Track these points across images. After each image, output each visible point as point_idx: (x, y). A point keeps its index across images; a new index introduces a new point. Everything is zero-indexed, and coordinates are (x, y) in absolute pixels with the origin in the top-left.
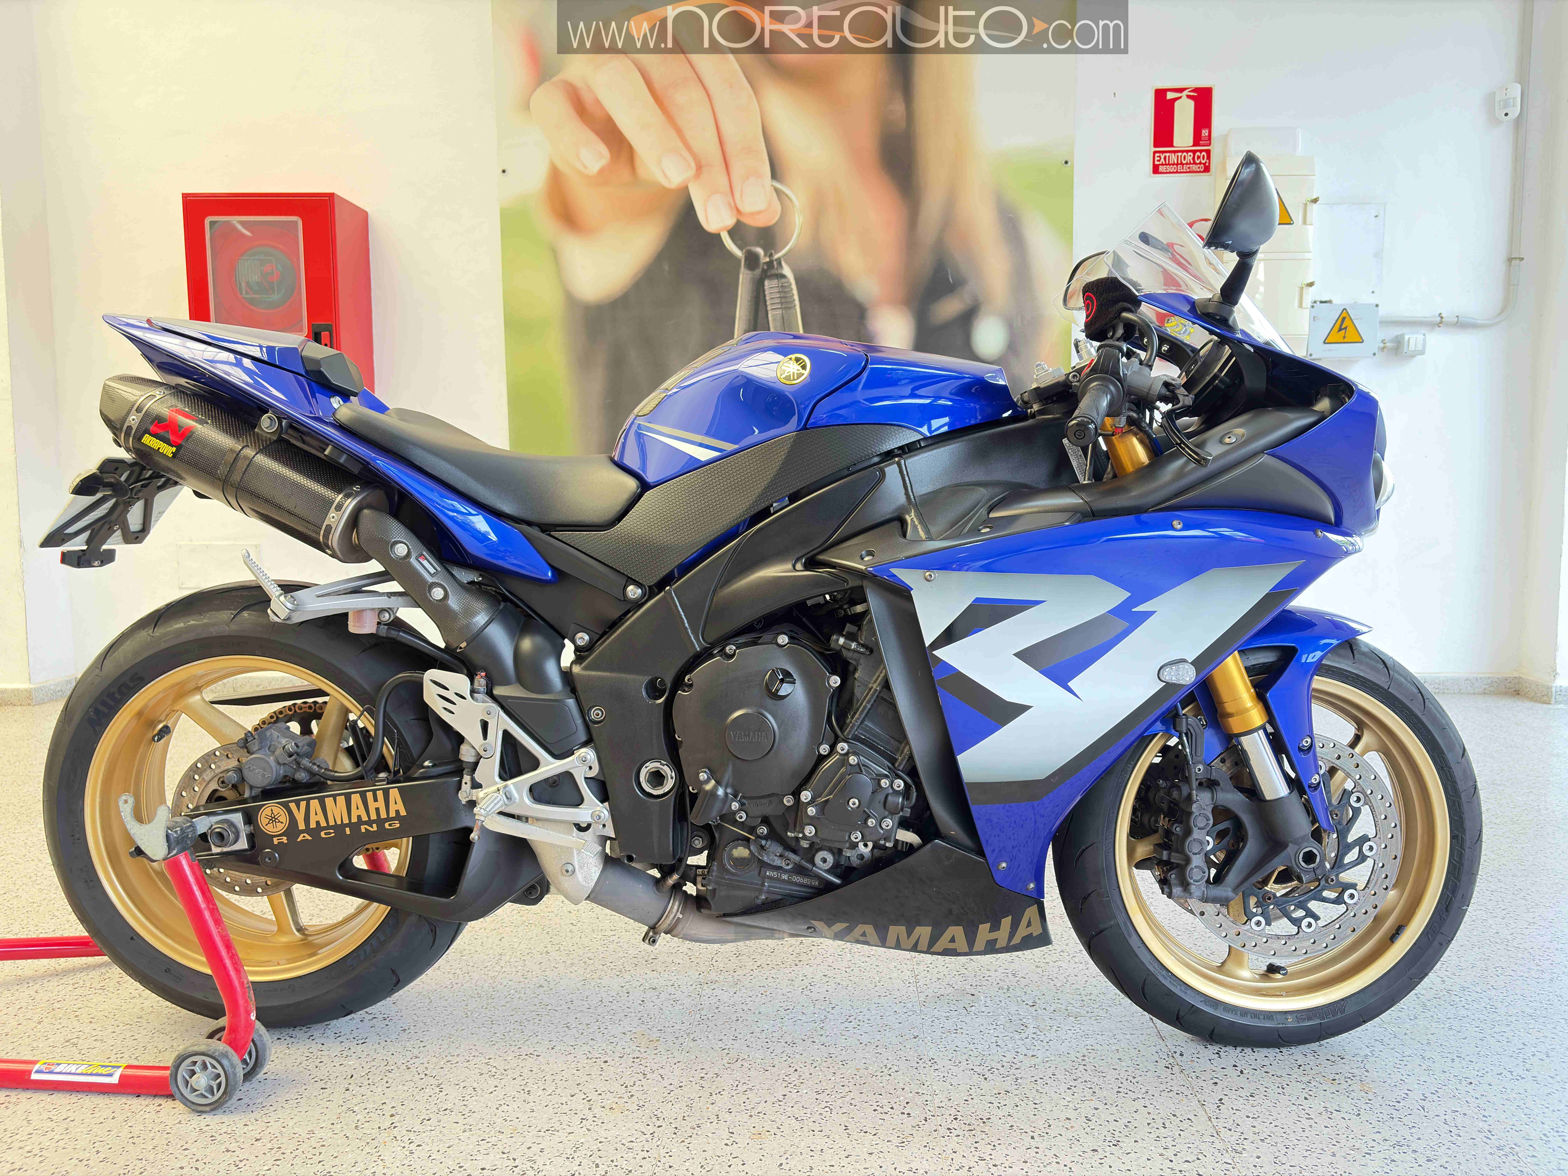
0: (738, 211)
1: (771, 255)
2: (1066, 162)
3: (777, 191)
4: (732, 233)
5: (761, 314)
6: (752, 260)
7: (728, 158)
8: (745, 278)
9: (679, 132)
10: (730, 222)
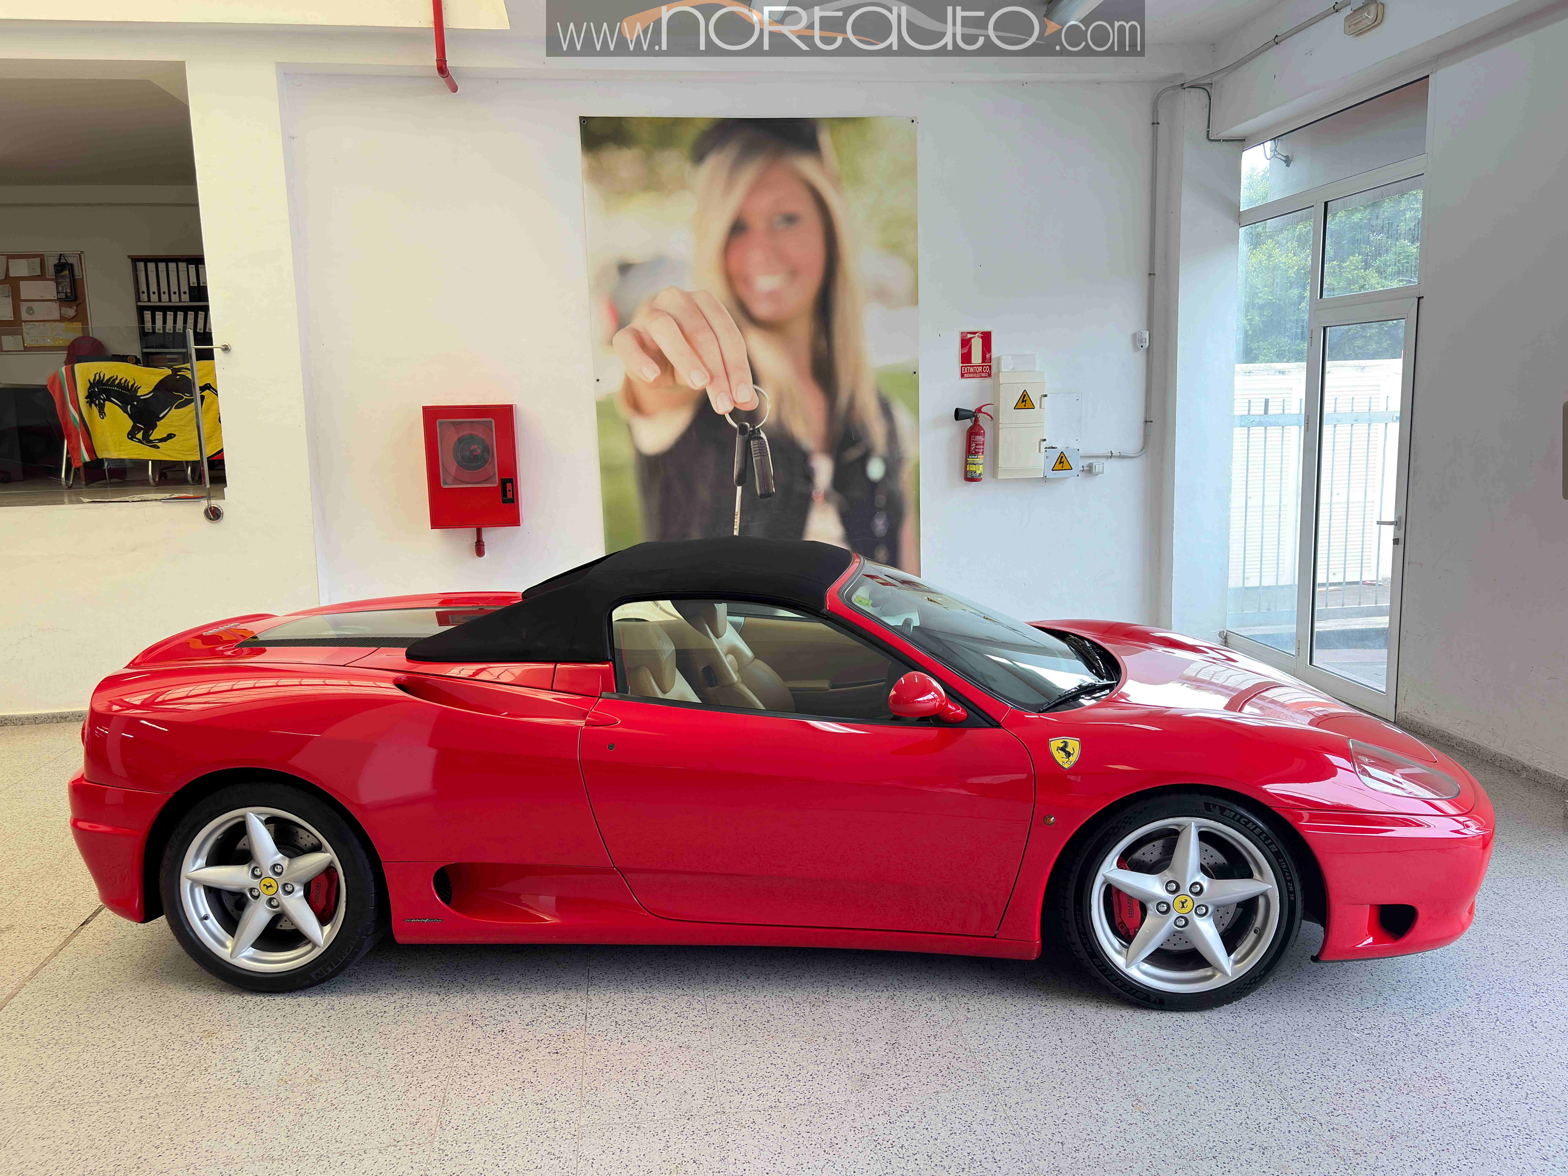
0: (734, 402)
1: (754, 427)
2: (915, 373)
3: (756, 390)
4: (731, 414)
5: (749, 459)
6: (743, 429)
7: (728, 372)
8: (738, 439)
9: (700, 358)
10: (731, 408)
